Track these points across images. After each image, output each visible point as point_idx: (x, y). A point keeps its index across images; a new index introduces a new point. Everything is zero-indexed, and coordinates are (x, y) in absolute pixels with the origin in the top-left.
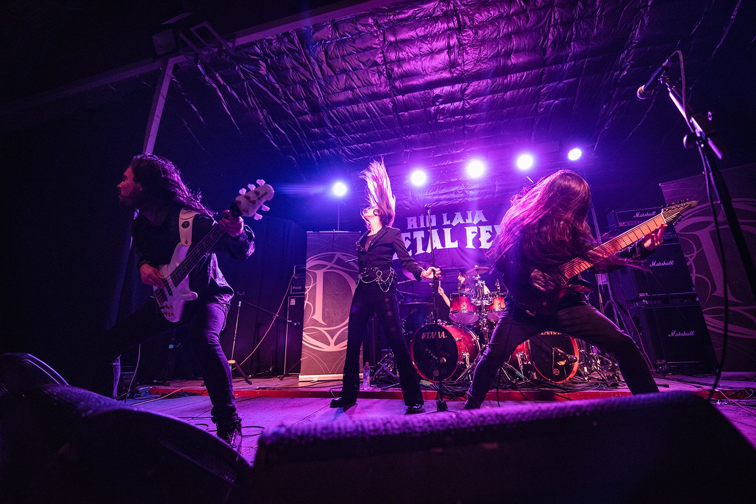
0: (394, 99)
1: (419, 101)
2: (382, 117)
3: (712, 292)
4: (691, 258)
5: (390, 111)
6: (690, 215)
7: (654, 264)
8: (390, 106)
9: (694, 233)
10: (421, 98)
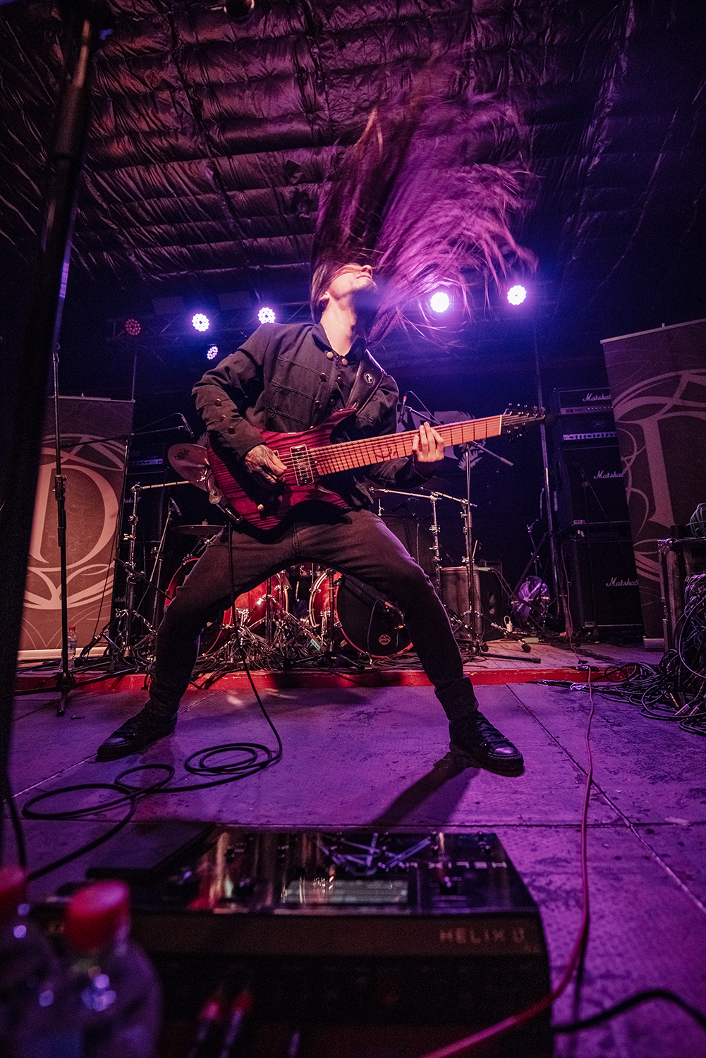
0: (213, 162)
1: (260, 172)
2: (199, 197)
3: (650, 516)
4: (628, 462)
5: (211, 186)
6: (635, 394)
7: (600, 476)
8: (207, 175)
9: (636, 422)
10: (263, 167)
